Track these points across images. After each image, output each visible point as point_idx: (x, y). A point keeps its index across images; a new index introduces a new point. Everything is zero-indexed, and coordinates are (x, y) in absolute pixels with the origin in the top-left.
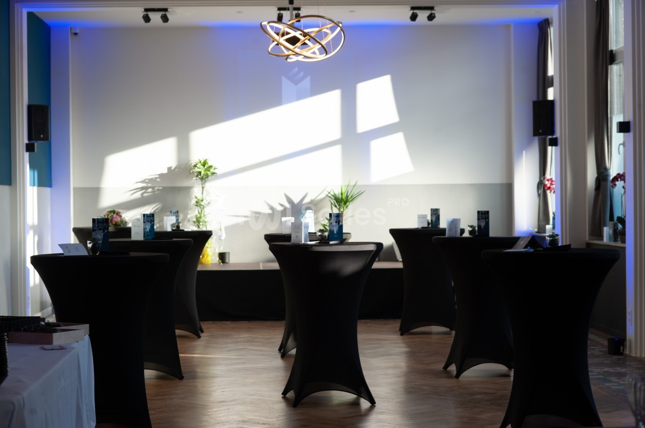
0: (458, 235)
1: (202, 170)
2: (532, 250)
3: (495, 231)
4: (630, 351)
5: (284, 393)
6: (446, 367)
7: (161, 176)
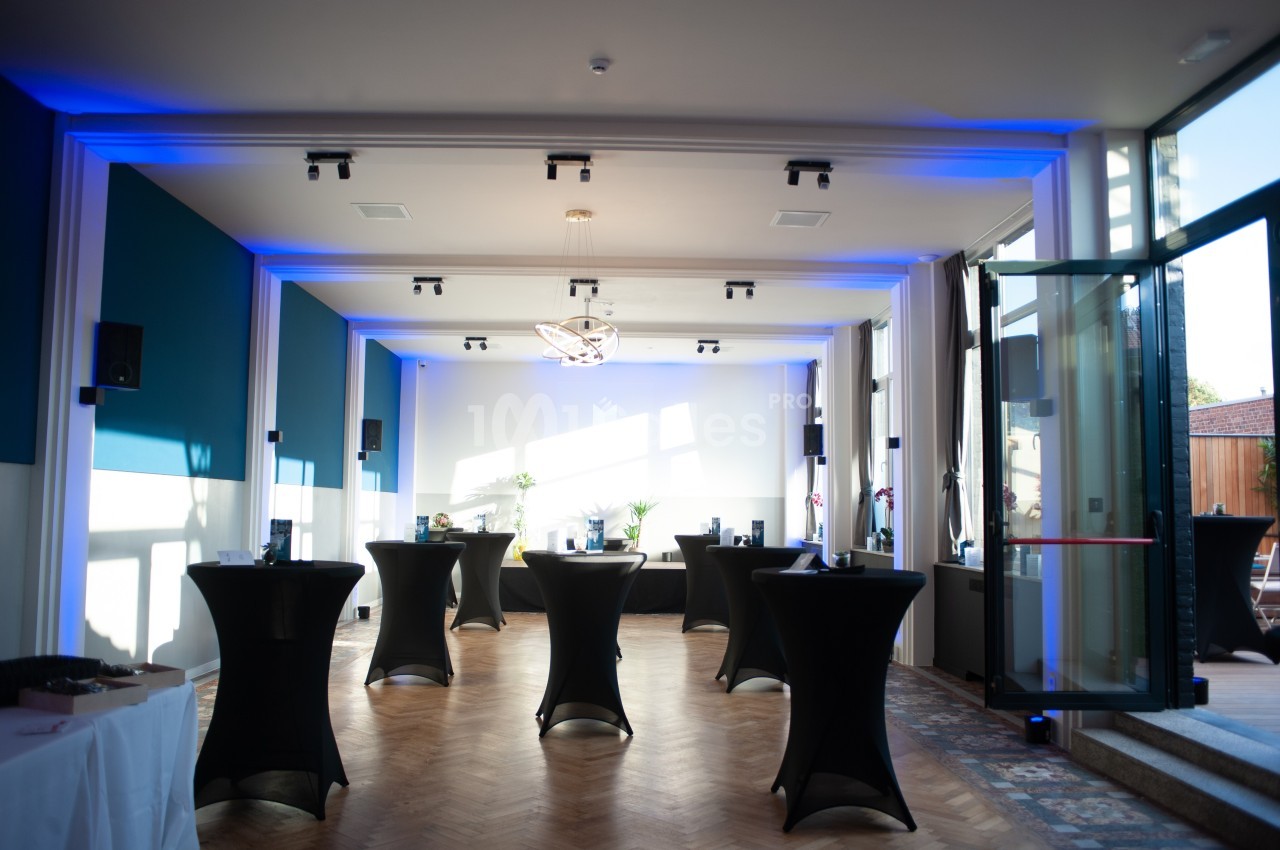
0: (732, 544)
1: (524, 481)
2: (816, 572)
3: (769, 542)
4: (898, 658)
5: (539, 714)
6: (718, 678)
7: (491, 485)
